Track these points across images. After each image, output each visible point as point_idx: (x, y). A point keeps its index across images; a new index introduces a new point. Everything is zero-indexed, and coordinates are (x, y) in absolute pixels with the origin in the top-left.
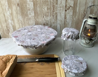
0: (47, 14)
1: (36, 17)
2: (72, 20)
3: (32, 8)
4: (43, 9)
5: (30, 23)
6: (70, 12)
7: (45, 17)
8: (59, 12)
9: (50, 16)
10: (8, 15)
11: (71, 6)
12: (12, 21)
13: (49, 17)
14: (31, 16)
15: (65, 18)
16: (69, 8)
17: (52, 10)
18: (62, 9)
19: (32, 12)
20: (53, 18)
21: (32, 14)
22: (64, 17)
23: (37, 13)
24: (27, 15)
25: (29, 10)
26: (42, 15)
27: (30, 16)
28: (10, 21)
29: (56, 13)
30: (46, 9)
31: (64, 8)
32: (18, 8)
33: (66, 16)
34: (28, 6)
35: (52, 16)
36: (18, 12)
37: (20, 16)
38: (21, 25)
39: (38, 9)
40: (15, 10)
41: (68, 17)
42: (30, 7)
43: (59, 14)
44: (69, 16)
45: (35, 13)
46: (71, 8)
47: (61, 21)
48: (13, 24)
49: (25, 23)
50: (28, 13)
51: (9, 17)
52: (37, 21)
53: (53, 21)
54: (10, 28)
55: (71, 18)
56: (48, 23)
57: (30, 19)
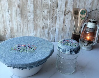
0: (47, 17)
1: (35, 20)
2: (71, 24)
3: (32, 11)
4: (43, 12)
5: (28, 25)
6: (69, 17)
7: (44, 20)
8: (58, 16)
9: (50, 19)
10: (7, 16)
11: (70, 11)
12: (10, 22)
13: (48, 20)
14: (31, 19)
15: (64, 22)
16: (68, 13)
17: (52, 13)
18: (61, 13)
19: (32, 14)
20: (53, 22)
21: (31, 16)
22: (62, 21)
23: (37, 16)
24: (26, 17)
25: (29, 12)
26: (42, 18)
27: (29, 18)
28: (8, 22)
29: (55, 16)
30: (46, 12)
31: (64, 12)
32: (18, 9)
33: (65, 21)
34: (28, 8)
35: (52, 19)
36: (18, 13)
37: (20, 17)
38: (19, 26)
39: (38, 12)
40: (15, 12)
41: (66, 21)
42: (30, 9)
43: (58, 18)
44: (68, 20)
45: (35, 15)
46: (70, 13)
47: (60, 25)
48: (11, 25)
49: (23, 25)
50: (28, 15)
51: (8, 17)
52: (36, 23)
53: (52, 25)
54: (7, 30)
55: (70, 23)
56: (47, 26)
57: (29, 21)
